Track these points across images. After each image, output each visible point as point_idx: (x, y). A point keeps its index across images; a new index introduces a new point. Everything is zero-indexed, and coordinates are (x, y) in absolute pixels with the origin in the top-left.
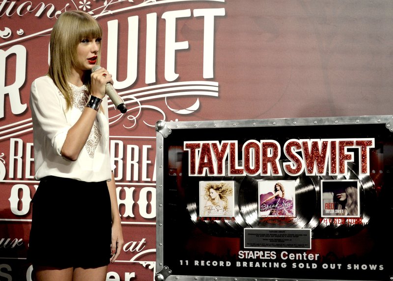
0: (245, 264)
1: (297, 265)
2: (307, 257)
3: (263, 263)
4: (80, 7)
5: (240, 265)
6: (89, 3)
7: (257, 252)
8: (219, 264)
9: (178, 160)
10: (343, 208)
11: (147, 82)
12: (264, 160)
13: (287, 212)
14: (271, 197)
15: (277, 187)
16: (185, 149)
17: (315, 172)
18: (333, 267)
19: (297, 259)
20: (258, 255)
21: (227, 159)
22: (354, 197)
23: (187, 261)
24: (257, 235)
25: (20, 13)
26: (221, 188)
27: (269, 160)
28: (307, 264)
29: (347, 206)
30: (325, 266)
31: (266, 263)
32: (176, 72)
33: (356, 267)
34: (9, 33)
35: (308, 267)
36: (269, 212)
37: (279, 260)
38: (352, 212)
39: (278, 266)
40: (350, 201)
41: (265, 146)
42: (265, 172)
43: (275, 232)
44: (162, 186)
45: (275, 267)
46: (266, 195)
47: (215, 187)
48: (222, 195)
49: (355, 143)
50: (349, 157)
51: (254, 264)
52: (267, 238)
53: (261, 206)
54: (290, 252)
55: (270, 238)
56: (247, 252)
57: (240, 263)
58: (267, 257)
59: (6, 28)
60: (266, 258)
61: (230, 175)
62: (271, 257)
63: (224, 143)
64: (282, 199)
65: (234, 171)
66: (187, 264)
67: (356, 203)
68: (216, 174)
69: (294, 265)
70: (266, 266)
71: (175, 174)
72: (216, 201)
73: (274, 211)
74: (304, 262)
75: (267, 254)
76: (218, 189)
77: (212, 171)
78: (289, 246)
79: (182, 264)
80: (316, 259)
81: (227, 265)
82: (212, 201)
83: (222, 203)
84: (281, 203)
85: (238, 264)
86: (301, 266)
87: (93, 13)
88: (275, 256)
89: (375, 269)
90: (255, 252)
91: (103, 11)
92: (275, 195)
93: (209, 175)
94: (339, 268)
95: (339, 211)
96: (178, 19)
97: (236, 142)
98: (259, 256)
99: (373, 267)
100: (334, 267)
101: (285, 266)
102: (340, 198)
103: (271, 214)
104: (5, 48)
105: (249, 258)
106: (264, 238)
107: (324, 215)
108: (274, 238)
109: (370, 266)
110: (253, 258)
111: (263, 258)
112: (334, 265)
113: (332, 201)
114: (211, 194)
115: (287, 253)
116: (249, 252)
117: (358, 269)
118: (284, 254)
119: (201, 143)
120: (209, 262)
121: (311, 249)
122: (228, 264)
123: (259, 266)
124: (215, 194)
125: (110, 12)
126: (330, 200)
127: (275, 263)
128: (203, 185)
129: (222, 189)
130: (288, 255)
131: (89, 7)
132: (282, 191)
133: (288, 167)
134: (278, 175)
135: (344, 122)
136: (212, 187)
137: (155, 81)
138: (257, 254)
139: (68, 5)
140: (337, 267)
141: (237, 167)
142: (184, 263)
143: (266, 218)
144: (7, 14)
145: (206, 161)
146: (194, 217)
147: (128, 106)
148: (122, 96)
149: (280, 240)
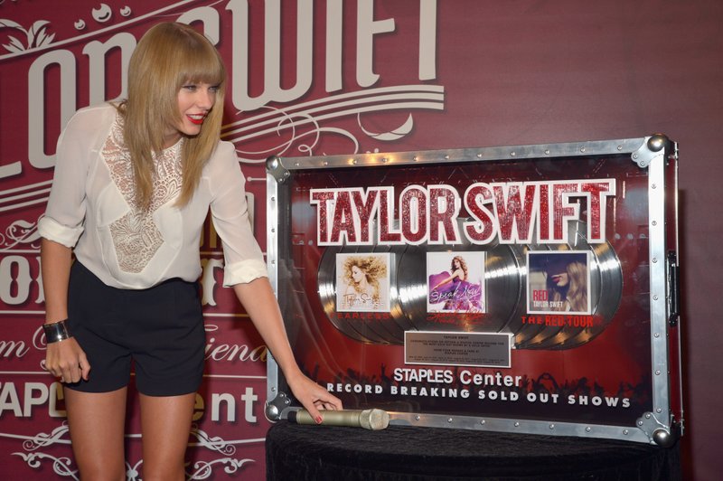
0: (404, 390)
1: (486, 394)
2: (502, 380)
3: (432, 389)
5: (396, 393)
7: (424, 371)
8: (364, 389)
10: (563, 299)
11: (329, 89)
12: (432, 219)
13: (471, 305)
14: (446, 280)
15: (456, 264)
16: (312, 202)
17: (514, 237)
18: (544, 399)
19: (486, 383)
20: (424, 376)
21: (376, 217)
22: (581, 280)
24: (425, 343)
26: (369, 264)
27: (441, 217)
28: (503, 393)
29: (570, 295)
30: (531, 397)
31: (436, 389)
32: (375, 72)
33: (583, 400)
34: (108, 14)
35: (504, 398)
36: (443, 304)
37: (457, 385)
38: (578, 306)
39: (455, 396)
40: (574, 288)
42: (434, 236)
43: (453, 337)
45: (450, 396)
47: (360, 264)
48: (370, 276)
49: (579, 188)
50: (569, 212)
51: (418, 391)
52: (440, 347)
53: (430, 294)
54: (474, 371)
55: (446, 347)
56: (407, 370)
57: (396, 388)
58: (439, 379)
59: (102, 5)
60: (437, 381)
61: (380, 243)
62: (445, 380)
63: (370, 192)
64: (464, 283)
65: (386, 236)
67: (584, 291)
68: (359, 242)
69: (482, 395)
70: (437, 395)
71: (302, 243)
72: (361, 286)
73: (452, 304)
74: (498, 389)
75: (439, 374)
76: (364, 266)
77: (352, 238)
78: (474, 361)
80: (517, 385)
81: (377, 392)
82: (355, 286)
83: (370, 289)
84: (462, 290)
85: (394, 390)
86: (493, 395)
88: (451, 378)
89: (615, 405)
90: (420, 371)
92: (453, 276)
93: (349, 244)
94: (555, 401)
95: (556, 304)
97: (390, 191)
98: (427, 378)
99: (612, 402)
100: (546, 400)
101: (467, 395)
102: (558, 281)
103: (446, 308)
104: (103, 38)
105: (410, 380)
106: (436, 347)
107: (530, 310)
108: (451, 347)
109: (607, 399)
110: (417, 380)
111: (432, 381)
112: (546, 395)
113: (544, 287)
114: (354, 275)
115: (470, 374)
116: (410, 370)
117: (586, 403)
118: (466, 374)
119: (336, 191)
120: (349, 385)
121: (510, 367)
122: (379, 389)
123: (426, 395)
124: (360, 275)
126: (540, 284)
127: (451, 390)
128: (341, 259)
129: (371, 267)
130: (471, 377)
132: (464, 270)
133: (471, 230)
134: (456, 243)
135: (560, 152)
136: (355, 264)
137: (339, 87)
138: (423, 373)
140: (551, 399)
143: (437, 314)
145: (343, 220)
146: (328, 309)
147: (299, 129)
148: (288, 113)
149: (460, 352)
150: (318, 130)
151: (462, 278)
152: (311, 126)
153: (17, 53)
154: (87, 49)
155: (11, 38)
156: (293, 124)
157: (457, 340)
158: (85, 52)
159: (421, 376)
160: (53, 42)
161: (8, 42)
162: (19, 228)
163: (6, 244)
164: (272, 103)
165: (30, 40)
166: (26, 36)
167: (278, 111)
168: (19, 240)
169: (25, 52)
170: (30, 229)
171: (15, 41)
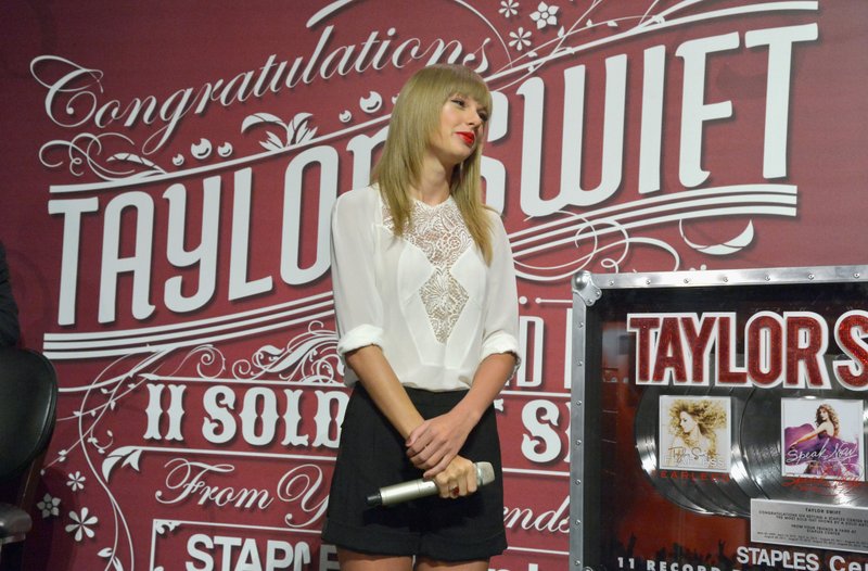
4: (512, 44)
6: (529, 34)
7: (778, 552)
8: (695, 570)
9: (622, 352)
11: (642, 190)
12: (789, 355)
13: (844, 469)
14: (809, 435)
15: (822, 414)
16: (629, 330)
20: (779, 559)
21: (713, 351)
23: (632, 561)
24: (780, 516)
25: (399, 63)
26: (703, 411)
27: (802, 354)
32: (703, 167)
34: (378, 103)
36: (804, 466)
41: (794, 325)
42: (792, 378)
43: (819, 511)
44: (582, 402)
46: (797, 429)
47: (690, 409)
48: (704, 426)
52: (801, 523)
53: (786, 452)
54: (850, 557)
55: (808, 523)
56: (754, 550)
58: (799, 564)
59: (372, 93)
60: (796, 567)
61: (718, 384)
62: (808, 566)
63: (706, 319)
64: (834, 440)
65: (726, 376)
66: (632, 566)
68: (689, 382)
71: (614, 380)
72: (692, 437)
73: (817, 466)
75: (799, 557)
76: (696, 412)
77: (681, 376)
78: (849, 544)
79: (621, 565)
82: (684, 438)
83: (704, 443)
84: (831, 449)
87: (535, 55)
88: (817, 564)
90: (773, 552)
91: (556, 50)
92: (818, 430)
93: (676, 383)
96: (709, 56)
97: (732, 316)
98: (782, 561)
103: (808, 471)
104: (370, 131)
105: (759, 563)
106: (796, 522)
108: (817, 524)
110: (769, 564)
111: (791, 567)
114: (682, 423)
115: (843, 561)
116: (758, 550)
118: (837, 561)
119: (661, 316)
120: (676, 565)
124: (690, 423)
125: (570, 50)
128: (666, 403)
129: (706, 414)
130: (846, 566)
131: (528, 43)
132: (834, 423)
133: (844, 371)
134: (822, 387)
136: (684, 409)
137: (658, 188)
138: (777, 556)
139: (487, 40)
141: (733, 368)
142: (626, 563)
143: (796, 478)
144: (375, 66)
145: (670, 354)
146: (649, 464)
147: (603, 239)
148: (590, 219)
149: (829, 531)
150: (628, 240)
151: (831, 432)
152: (619, 235)
153: (274, 151)
154: (352, 145)
155: (269, 134)
156: (595, 234)
157: (824, 515)
158: (349, 148)
159: (774, 559)
160: (314, 137)
161: (266, 138)
162: (267, 354)
163: (252, 373)
164: (569, 207)
165: (290, 137)
166: (285, 131)
167: (576, 217)
168: (266, 369)
169: (283, 149)
170: (278, 356)
171: (273, 137)
